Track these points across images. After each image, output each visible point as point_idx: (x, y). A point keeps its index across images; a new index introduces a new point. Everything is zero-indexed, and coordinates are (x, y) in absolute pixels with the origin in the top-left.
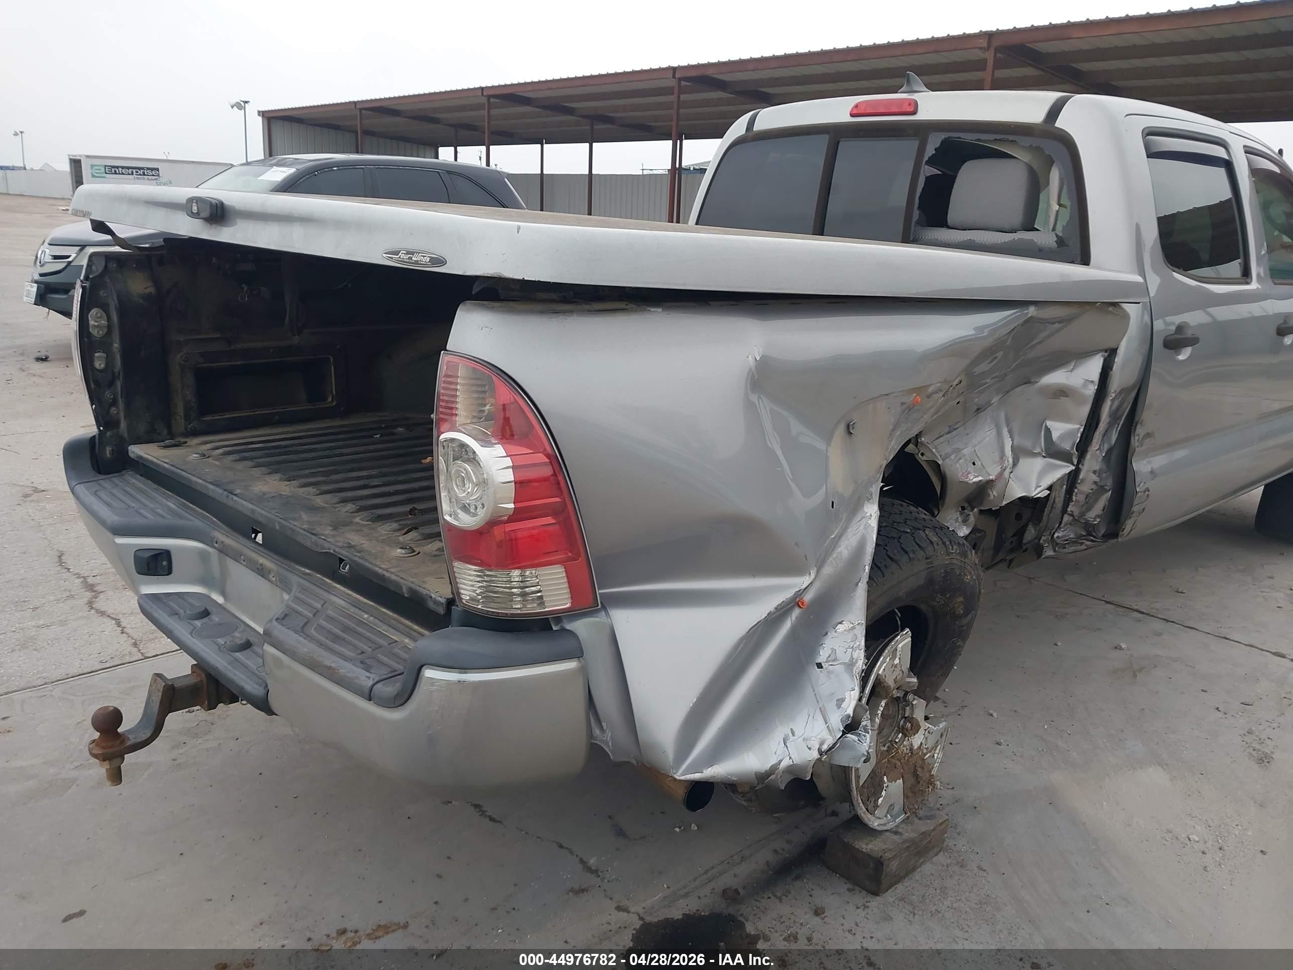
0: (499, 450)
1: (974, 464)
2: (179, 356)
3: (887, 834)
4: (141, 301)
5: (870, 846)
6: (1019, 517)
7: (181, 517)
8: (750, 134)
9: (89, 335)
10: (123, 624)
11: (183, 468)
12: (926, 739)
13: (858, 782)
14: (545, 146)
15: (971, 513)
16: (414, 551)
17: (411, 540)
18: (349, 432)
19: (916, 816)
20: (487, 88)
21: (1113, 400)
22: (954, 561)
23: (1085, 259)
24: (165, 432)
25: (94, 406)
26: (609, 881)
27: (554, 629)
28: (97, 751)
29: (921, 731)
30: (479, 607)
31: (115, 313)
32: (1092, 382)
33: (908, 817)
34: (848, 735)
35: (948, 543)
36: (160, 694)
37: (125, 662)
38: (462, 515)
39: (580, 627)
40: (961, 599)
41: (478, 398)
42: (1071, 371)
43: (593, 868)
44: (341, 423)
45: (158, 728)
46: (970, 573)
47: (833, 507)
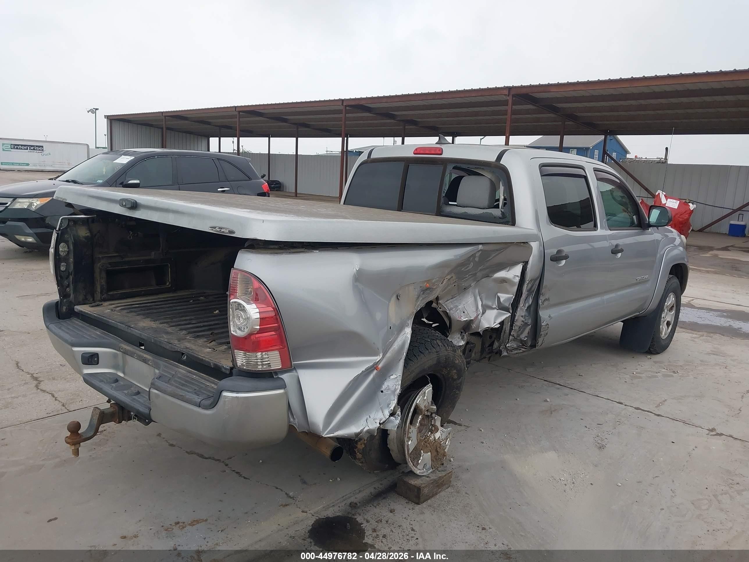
0: (254, 306)
1: (464, 312)
2: (99, 264)
3: (424, 477)
4: (84, 239)
5: (416, 482)
6: (491, 337)
7: (104, 338)
8: (369, 160)
9: (59, 255)
10: (56, 396)
11: (103, 316)
12: (442, 435)
13: (409, 451)
14: (271, 138)
15: (465, 335)
16: (215, 350)
17: (213, 345)
18: (177, 299)
19: (438, 470)
20: (238, 106)
21: (528, 284)
22: (450, 354)
23: (513, 223)
24: (91, 300)
25: (59, 288)
26: (299, 501)
27: (274, 377)
28: (69, 441)
29: (439, 431)
30: (245, 368)
31: (72, 245)
32: (518, 276)
33: (434, 471)
34: (391, 417)
35: (446, 346)
36: (98, 416)
37: (59, 413)
38: (238, 331)
39: (286, 377)
40: (455, 371)
41: (245, 286)
42: (508, 271)
43: (292, 496)
44: (173, 295)
45: (97, 431)
46: (458, 359)
47: (390, 329)
